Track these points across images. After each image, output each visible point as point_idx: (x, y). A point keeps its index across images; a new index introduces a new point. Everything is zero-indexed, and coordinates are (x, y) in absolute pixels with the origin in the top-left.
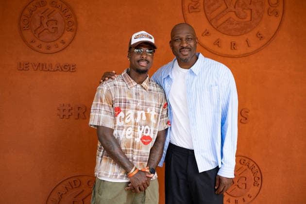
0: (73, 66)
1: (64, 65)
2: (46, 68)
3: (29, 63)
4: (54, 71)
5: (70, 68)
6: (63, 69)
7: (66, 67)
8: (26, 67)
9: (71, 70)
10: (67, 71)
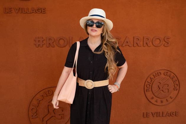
0: (44, 9)
1: (37, 9)
2: (24, 11)
3: (12, 8)
4: (30, 13)
5: (42, 11)
6: (37, 12)
7: (39, 10)
8: (10, 11)
9: (43, 12)
10: (40, 13)
